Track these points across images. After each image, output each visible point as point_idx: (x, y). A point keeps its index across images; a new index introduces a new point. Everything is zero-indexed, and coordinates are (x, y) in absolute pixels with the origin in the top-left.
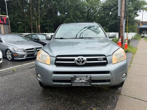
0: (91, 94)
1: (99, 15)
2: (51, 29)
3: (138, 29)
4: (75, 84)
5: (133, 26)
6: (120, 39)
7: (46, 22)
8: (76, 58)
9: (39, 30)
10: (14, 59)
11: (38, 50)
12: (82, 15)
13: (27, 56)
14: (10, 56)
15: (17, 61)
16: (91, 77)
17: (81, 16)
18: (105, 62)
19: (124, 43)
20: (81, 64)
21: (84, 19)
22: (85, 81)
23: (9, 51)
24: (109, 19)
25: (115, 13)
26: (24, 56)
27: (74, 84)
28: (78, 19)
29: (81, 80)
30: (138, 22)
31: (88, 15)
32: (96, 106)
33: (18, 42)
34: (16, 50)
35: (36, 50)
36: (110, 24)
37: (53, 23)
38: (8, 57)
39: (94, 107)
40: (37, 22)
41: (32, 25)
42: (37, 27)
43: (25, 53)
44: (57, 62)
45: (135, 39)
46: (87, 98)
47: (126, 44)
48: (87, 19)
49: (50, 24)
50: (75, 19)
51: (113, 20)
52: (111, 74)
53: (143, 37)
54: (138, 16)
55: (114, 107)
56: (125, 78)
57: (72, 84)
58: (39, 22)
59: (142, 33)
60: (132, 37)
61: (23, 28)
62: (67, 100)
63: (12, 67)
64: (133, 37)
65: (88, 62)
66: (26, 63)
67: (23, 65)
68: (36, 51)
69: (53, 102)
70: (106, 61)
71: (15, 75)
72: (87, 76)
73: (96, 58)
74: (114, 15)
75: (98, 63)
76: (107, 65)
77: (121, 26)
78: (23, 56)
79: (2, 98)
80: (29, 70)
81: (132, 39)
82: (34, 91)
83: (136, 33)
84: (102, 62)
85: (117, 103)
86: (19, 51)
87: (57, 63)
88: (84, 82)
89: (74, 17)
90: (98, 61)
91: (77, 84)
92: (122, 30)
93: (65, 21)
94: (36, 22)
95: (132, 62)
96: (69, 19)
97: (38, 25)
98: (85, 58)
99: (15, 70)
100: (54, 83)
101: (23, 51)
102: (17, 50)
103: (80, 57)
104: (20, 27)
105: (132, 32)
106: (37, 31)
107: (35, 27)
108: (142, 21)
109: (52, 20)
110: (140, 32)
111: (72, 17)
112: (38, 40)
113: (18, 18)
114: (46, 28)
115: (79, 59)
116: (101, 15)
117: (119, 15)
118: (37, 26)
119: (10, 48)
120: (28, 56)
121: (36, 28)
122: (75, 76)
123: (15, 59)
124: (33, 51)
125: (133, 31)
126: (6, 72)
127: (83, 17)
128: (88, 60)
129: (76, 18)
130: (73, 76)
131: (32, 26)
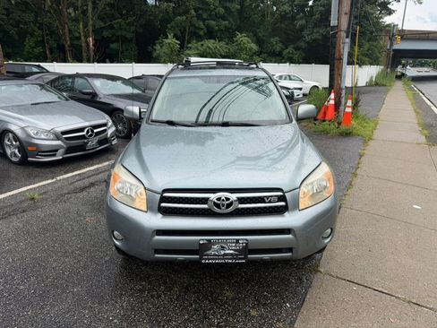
0: (245, 273)
1: (275, 8)
2: (127, 50)
3: (388, 54)
4: (209, 259)
5: (375, 44)
6: (332, 96)
7: (111, 27)
8: (213, 197)
9: (92, 53)
10: (29, 159)
11: (95, 131)
12: (223, 7)
13: (66, 152)
14: (17, 151)
15: (38, 167)
16: (247, 244)
17: (222, 11)
18: (281, 206)
19: (342, 108)
20: (224, 210)
21: (231, 20)
22: (232, 252)
23: (11, 135)
24: (304, 22)
25: (323, 6)
26: (57, 151)
27: (206, 259)
28: (212, 19)
29: (224, 250)
30: (391, 32)
31: (242, 7)
32: (259, 303)
33: (36, 107)
34: (31, 133)
35: (92, 131)
36: (308, 38)
37: (133, 29)
38: (9, 152)
39: (253, 308)
40: (84, 27)
41: (67, 34)
42: (84, 45)
43: (59, 142)
44: (163, 205)
45: (377, 84)
46: (236, 282)
47: (349, 110)
48: (240, 19)
49: (124, 33)
50: (204, 20)
51: (315, 26)
52: (295, 235)
53: (401, 77)
54: (390, 12)
55: (299, 307)
56: (329, 239)
57: (201, 258)
58: (90, 28)
59: (400, 64)
60: (368, 80)
61: (38, 44)
62: (187, 290)
63: (26, 186)
64: (372, 77)
65: (241, 206)
66: (66, 173)
67: (58, 178)
68: (91, 135)
69: (152, 296)
70: (283, 204)
71: (39, 212)
72: (237, 241)
73: (259, 197)
74: (321, 13)
75: (265, 208)
76: (286, 214)
77: (337, 55)
78: (54, 151)
79: (22, 287)
80: (78, 195)
81: (370, 85)
82: (102, 265)
83: (382, 67)
84: (276, 207)
85: (308, 296)
86: (43, 137)
87: (164, 207)
88: (231, 254)
89: (200, 12)
90: (265, 202)
91: (214, 259)
92: (338, 69)
93: (173, 23)
94: (81, 26)
95: (358, 172)
96: (184, 18)
97: (86, 37)
98: (233, 197)
99: (36, 196)
100: (157, 255)
101: (52, 137)
102: (37, 133)
103: (223, 195)
104: (29, 42)
105: (371, 64)
106: (85, 54)
107: (75, 42)
108: (403, 31)
109: (131, 19)
110: (393, 60)
111: (193, 12)
112: (94, 95)
113: (19, 13)
114: (114, 46)
115: (219, 199)
116: (282, 8)
117: (333, 22)
118: (83, 38)
119: (13, 128)
120: (69, 150)
121: (81, 46)
122: (209, 241)
123: (31, 160)
124: (83, 137)
125: (374, 62)
126: (12, 205)
127: (226, 15)
128: (241, 200)
129: (205, 16)
130: (205, 242)
131: (68, 39)
